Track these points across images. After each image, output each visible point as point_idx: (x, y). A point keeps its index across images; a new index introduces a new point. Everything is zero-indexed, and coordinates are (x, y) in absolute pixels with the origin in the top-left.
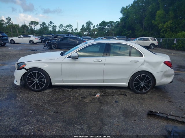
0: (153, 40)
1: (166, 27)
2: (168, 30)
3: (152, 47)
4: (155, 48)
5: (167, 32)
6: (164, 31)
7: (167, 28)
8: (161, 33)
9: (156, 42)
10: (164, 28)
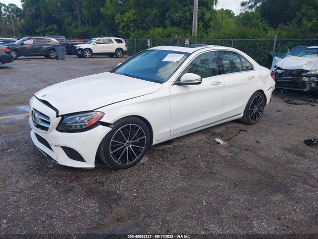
0: (119, 43)
1: (127, 21)
2: (130, 25)
3: (120, 54)
4: (124, 56)
5: (131, 29)
6: (124, 26)
7: (129, 21)
8: (120, 29)
9: (123, 46)
10: (124, 22)
